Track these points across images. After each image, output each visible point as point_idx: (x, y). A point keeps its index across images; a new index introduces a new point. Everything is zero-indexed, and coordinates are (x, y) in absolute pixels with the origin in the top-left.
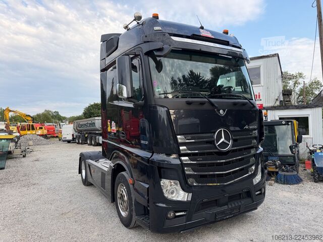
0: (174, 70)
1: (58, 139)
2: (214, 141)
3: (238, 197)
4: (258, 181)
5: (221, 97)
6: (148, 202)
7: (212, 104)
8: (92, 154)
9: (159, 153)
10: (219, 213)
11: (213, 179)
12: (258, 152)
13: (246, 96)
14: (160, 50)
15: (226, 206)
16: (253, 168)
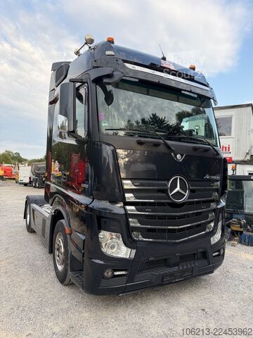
0: (131, 109)
1: (14, 181)
2: (167, 190)
3: (193, 257)
4: (216, 240)
5: (180, 140)
6: (83, 256)
7: (168, 147)
8: (38, 198)
9: (100, 199)
10: (166, 275)
11: (163, 234)
12: (219, 207)
13: (210, 141)
14: (109, 76)
15: (177, 267)
16: (212, 224)
